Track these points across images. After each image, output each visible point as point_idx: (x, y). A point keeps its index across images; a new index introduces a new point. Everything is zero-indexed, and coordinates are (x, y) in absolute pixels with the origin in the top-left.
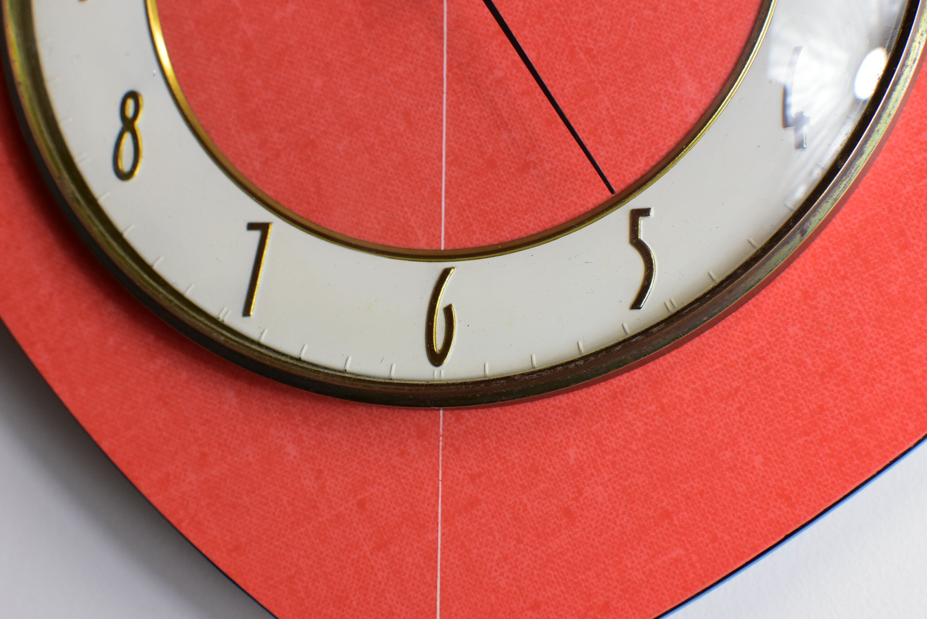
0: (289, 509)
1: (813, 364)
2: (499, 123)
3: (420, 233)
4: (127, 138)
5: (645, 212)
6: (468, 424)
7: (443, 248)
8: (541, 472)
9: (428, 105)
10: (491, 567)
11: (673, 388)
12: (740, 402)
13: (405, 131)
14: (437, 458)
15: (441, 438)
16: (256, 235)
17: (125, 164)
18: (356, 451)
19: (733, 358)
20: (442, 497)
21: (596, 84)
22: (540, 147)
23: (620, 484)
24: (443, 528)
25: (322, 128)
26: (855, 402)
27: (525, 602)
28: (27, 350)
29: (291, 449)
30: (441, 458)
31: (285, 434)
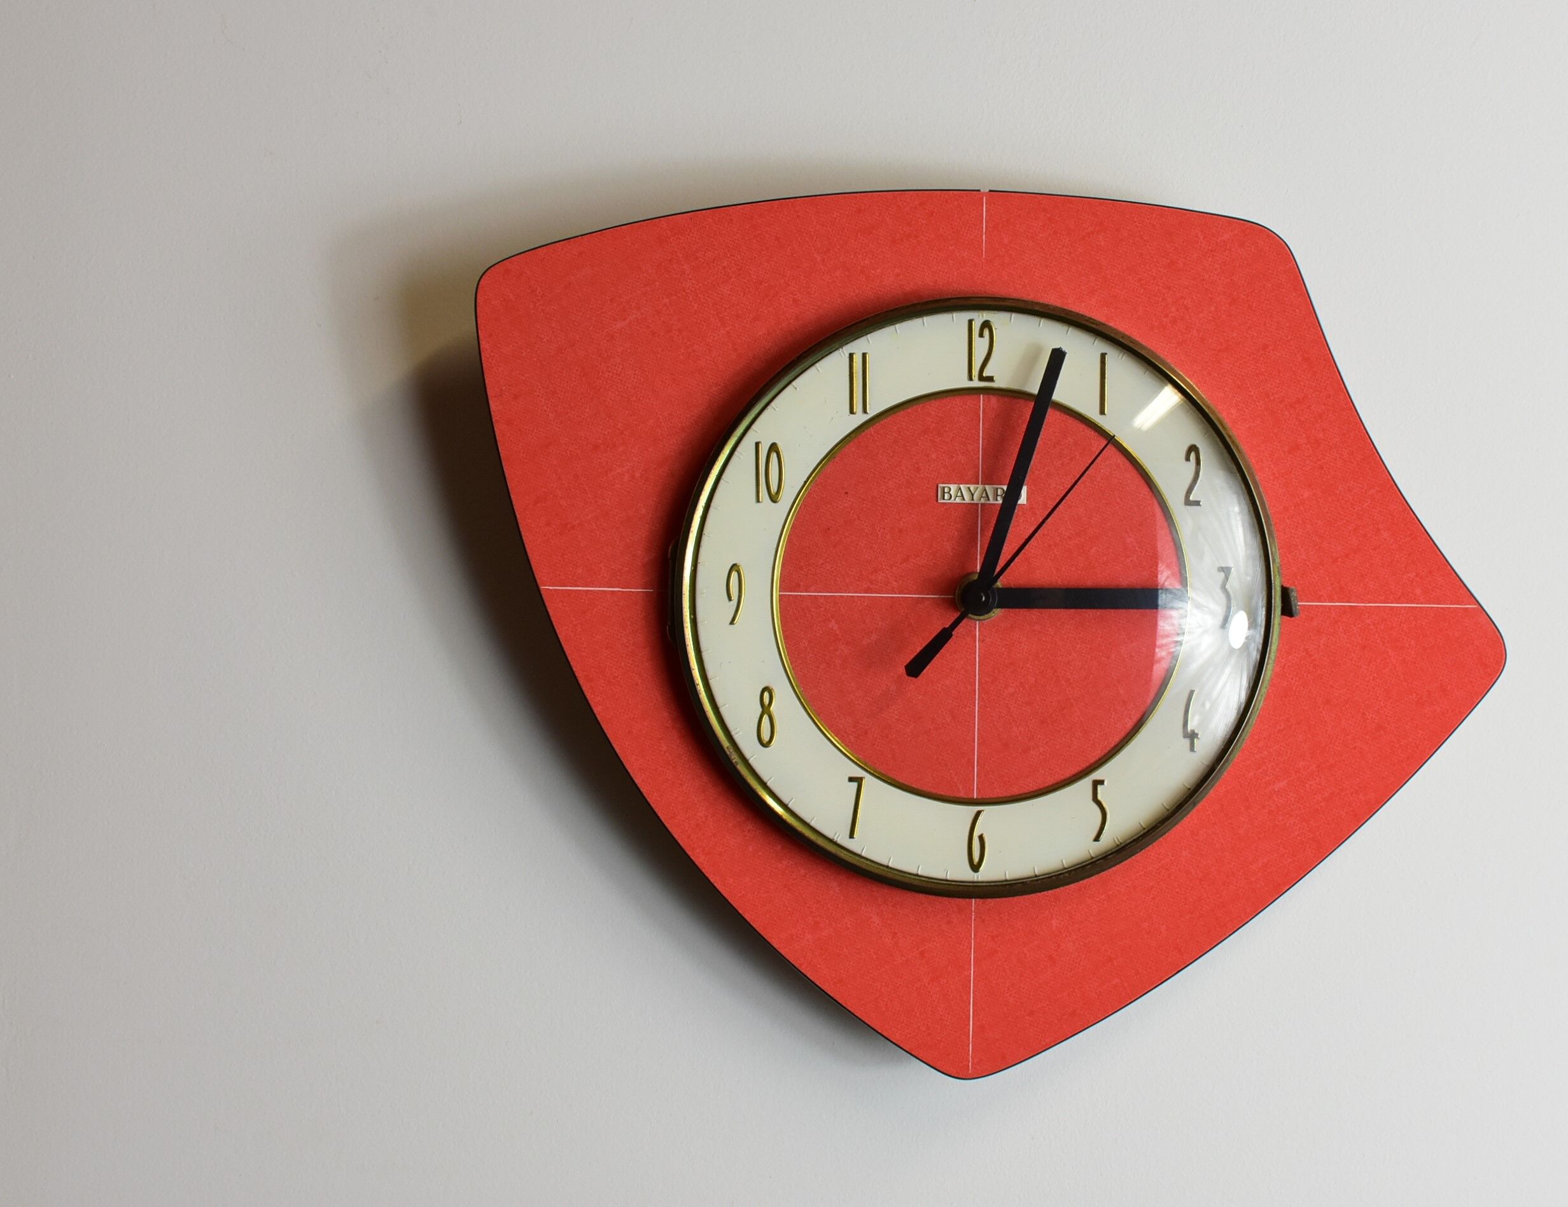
0: (875, 957)
1: (1196, 874)
2: (1011, 721)
3: (961, 787)
4: (766, 718)
5: (1102, 782)
6: (990, 905)
7: (975, 797)
8: (1036, 935)
9: (966, 706)
10: (1004, 991)
11: (1115, 885)
12: (1153, 894)
13: (951, 722)
14: (971, 926)
15: (973, 914)
16: (855, 785)
17: (766, 736)
18: (918, 920)
19: (1150, 868)
20: (974, 949)
21: (1072, 701)
22: (1037, 738)
23: (1083, 942)
24: (974, 968)
25: (896, 717)
26: (1218, 895)
27: (1025, 1011)
28: (689, 853)
29: (876, 919)
30: (973, 925)
31: (872, 910)
